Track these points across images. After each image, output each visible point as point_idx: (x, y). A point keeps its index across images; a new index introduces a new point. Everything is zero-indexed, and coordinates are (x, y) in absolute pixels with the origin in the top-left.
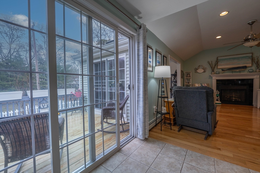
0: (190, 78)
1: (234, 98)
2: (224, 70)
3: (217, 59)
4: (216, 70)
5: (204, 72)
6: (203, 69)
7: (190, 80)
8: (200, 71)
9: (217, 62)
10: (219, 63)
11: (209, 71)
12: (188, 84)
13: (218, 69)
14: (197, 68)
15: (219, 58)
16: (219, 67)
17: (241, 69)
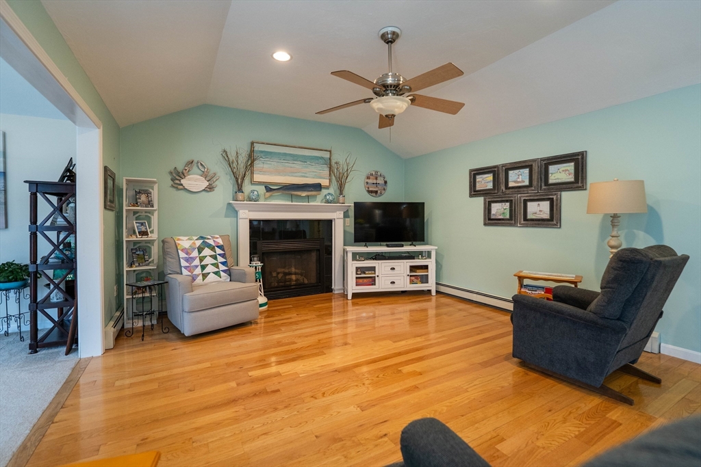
0: (152, 212)
1: (294, 277)
2: (271, 190)
3: (252, 151)
4: (247, 188)
5: (210, 188)
6: (205, 175)
7: (149, 219)
8: (194, 182)
9: (252, 158)
10: (258, 165)
11: (225, 186)
12: (139, 238)
13: (252, 183)
14: (180, 169)
15: (258, 147)
16: (258, 177)
17: (312, 191)
